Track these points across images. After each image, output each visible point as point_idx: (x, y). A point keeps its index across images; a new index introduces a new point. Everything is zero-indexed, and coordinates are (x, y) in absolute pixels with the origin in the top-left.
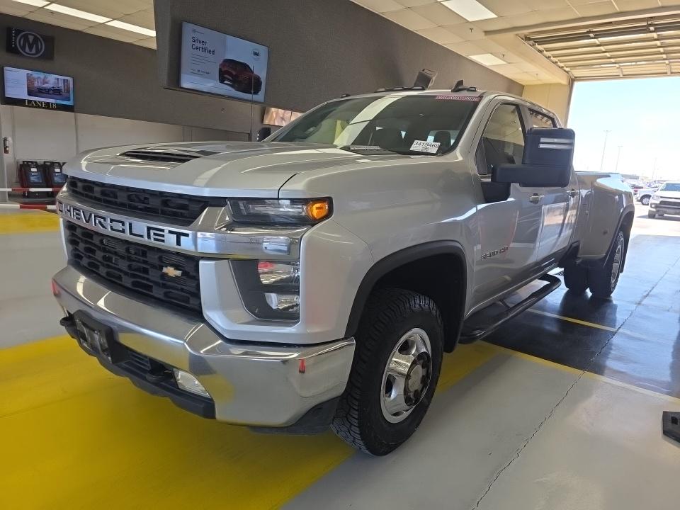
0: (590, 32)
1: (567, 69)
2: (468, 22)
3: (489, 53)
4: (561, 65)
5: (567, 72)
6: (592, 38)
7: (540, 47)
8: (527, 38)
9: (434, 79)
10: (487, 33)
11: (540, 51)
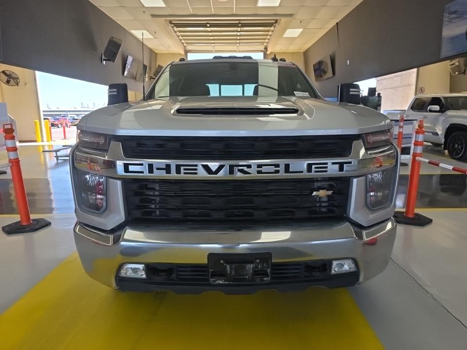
0: (208, 23)
1: (185, 45)
2: (144, 6)
3: (145, 30)
4: (183, 41)
5: (185, 46)
6: (208, 27)
7: (176, 29)
8: (171, 22)
9: (122, 45)
10: (153, 16)
11: (176, 32)
